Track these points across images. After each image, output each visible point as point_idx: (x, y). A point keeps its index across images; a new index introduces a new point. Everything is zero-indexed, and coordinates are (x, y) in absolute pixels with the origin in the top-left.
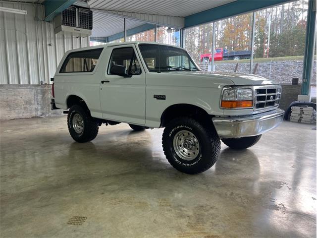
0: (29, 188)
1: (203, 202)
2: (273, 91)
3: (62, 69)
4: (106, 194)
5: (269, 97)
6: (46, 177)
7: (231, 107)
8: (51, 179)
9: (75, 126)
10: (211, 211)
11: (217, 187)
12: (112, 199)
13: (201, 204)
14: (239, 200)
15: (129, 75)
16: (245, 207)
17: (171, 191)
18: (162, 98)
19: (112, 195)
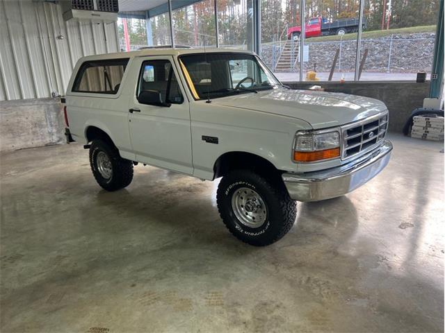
0: (35, 279)
1: (268, 295)
2: (375, 123)
3: (75, 87)
4: (138, 286)
5: (366, 136)
6: (60, 258)
7: (309, 160)
8: (65, 261)
9: (101, 168)
10: (277, 313)
11: (290, 268)
12: (145, 294)
13: (264, 300)
14: (316, 291)
15: (167, 103)
16: (322, 303)
17: (226, 277)
18: (214, 140)
19: (146, 288)
